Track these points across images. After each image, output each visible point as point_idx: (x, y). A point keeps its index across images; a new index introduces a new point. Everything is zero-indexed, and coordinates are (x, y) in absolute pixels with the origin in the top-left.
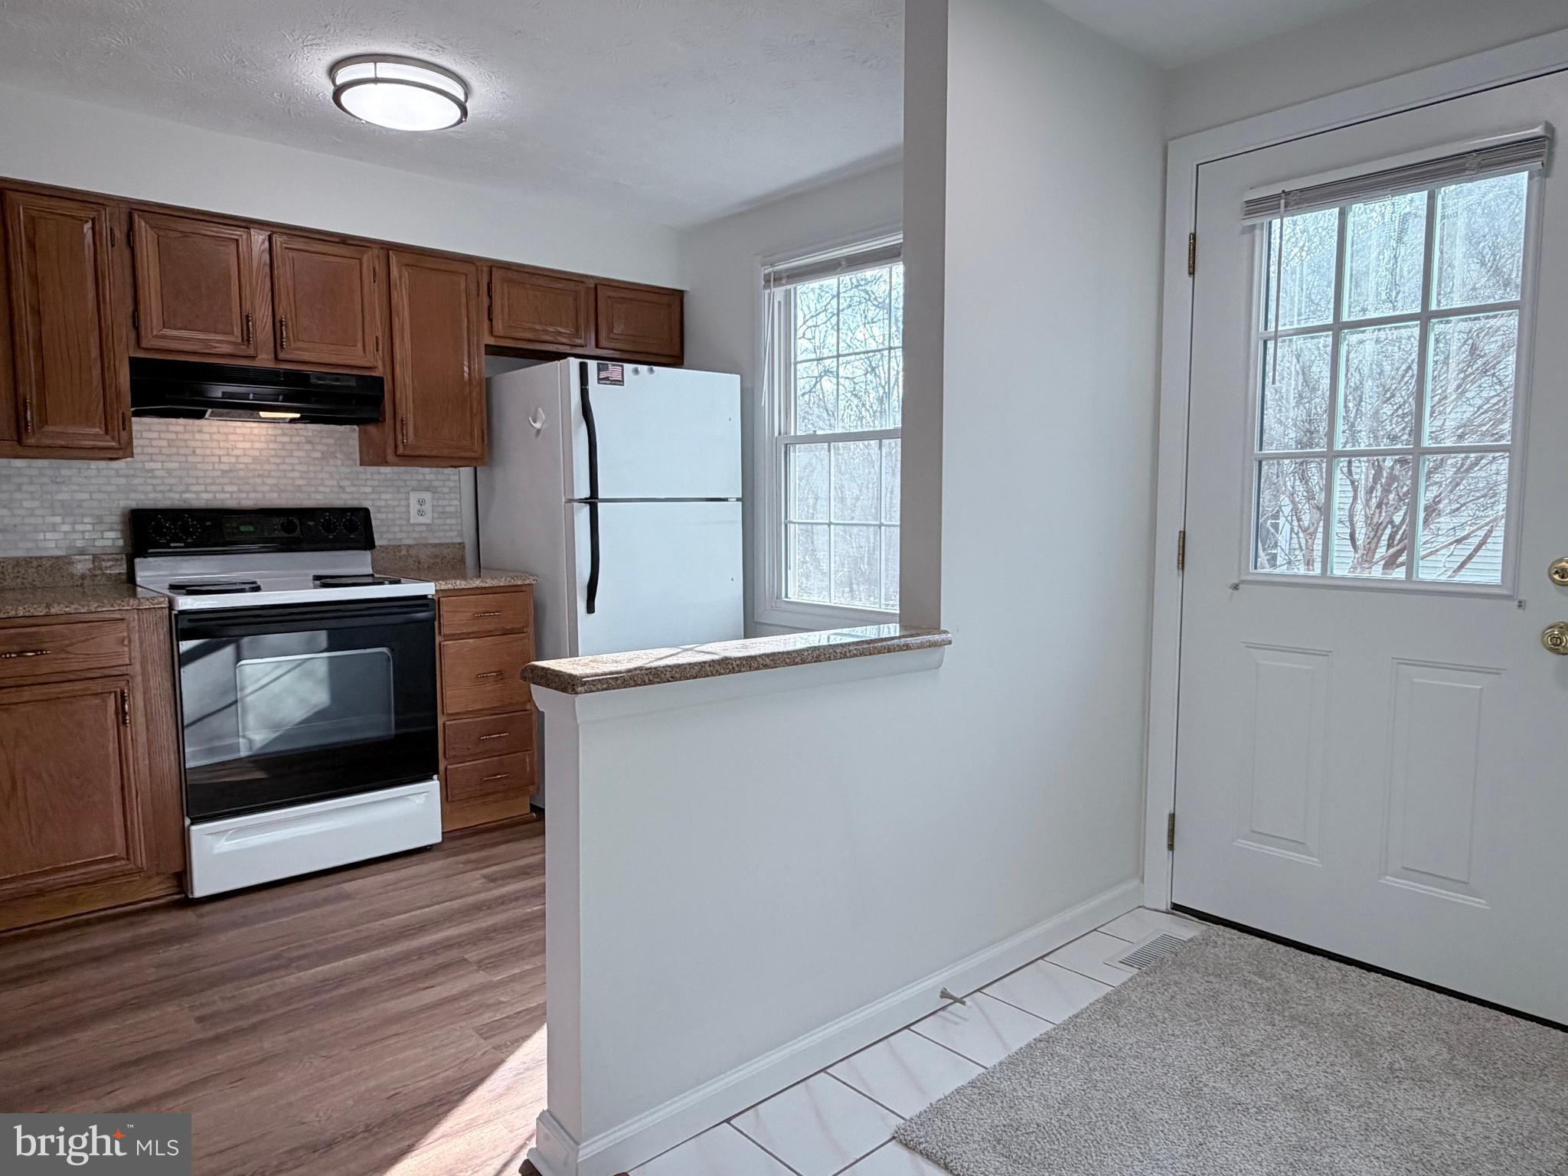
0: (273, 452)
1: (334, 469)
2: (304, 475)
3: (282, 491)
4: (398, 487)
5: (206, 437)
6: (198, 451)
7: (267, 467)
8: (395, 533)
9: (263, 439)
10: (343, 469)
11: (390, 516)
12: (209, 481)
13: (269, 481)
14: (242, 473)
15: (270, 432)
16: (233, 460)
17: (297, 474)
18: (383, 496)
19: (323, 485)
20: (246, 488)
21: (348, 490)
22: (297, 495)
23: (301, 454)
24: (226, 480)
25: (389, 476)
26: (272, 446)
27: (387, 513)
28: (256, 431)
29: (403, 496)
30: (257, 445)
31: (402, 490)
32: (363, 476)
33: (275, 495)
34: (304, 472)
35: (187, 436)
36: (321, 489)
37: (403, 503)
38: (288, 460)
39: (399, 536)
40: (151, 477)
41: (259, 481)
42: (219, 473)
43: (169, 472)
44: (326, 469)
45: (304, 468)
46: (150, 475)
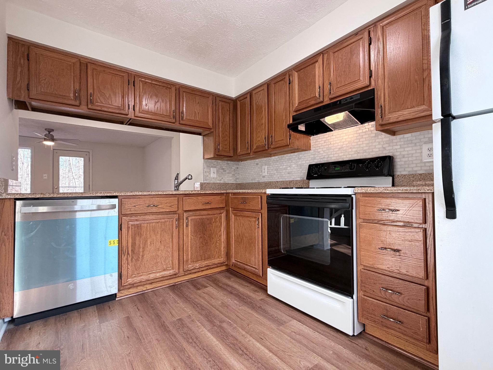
0: (355, 138)
1: (381, 140)
2: (368, 145)
3: (358, 153)
4: (416, 143)
5: (334, 137)
6: (332, 143)
7: (353, 144)
8: (412, 168)
9: (352, 133)
10: (384, 140)
11: (410, 159)
12: (335, 153)
13: (354, 150)
14: (345, 148)
15: (355, 130)
16: (342, 144)
17: (365, 145)
18: (406, 149)
19: (375, 148)
20: (346, 153)
21: (387, 148)
22: (364, 154)
23: (367, 136)
24: (340, 152)
25: (409, 139)
26: (355, 135)
27: (408, 157)
28: (350, 131)
29: (419, 147)
30: (350, 136)
31: (418, 144)
32: (394, 141)
33: (356, 155)
34: (367, 144)
35: (329, 138)
36: (374, 150)
37: (419, 151)
38: (361, 140)
39: (416, 169)
40: (319, 154)
41: (350, 150)
42: (337, 149)
43: (324, 151)
44: (377, 140)
45: (367, 142)
46: (319, 153)
